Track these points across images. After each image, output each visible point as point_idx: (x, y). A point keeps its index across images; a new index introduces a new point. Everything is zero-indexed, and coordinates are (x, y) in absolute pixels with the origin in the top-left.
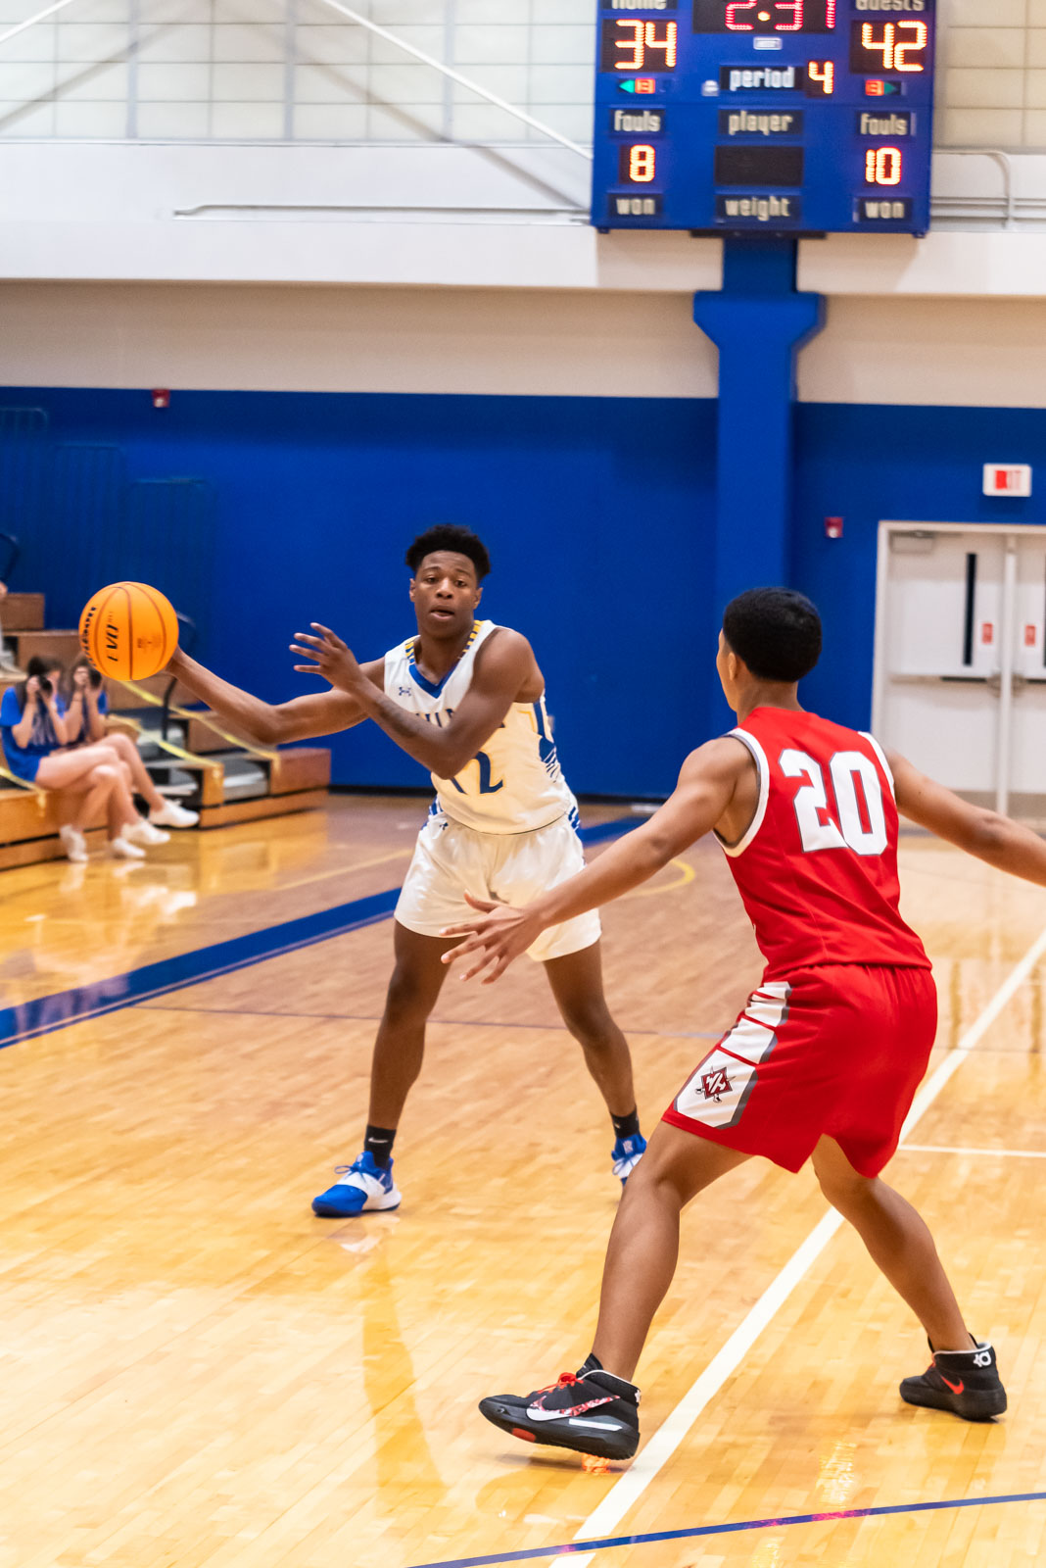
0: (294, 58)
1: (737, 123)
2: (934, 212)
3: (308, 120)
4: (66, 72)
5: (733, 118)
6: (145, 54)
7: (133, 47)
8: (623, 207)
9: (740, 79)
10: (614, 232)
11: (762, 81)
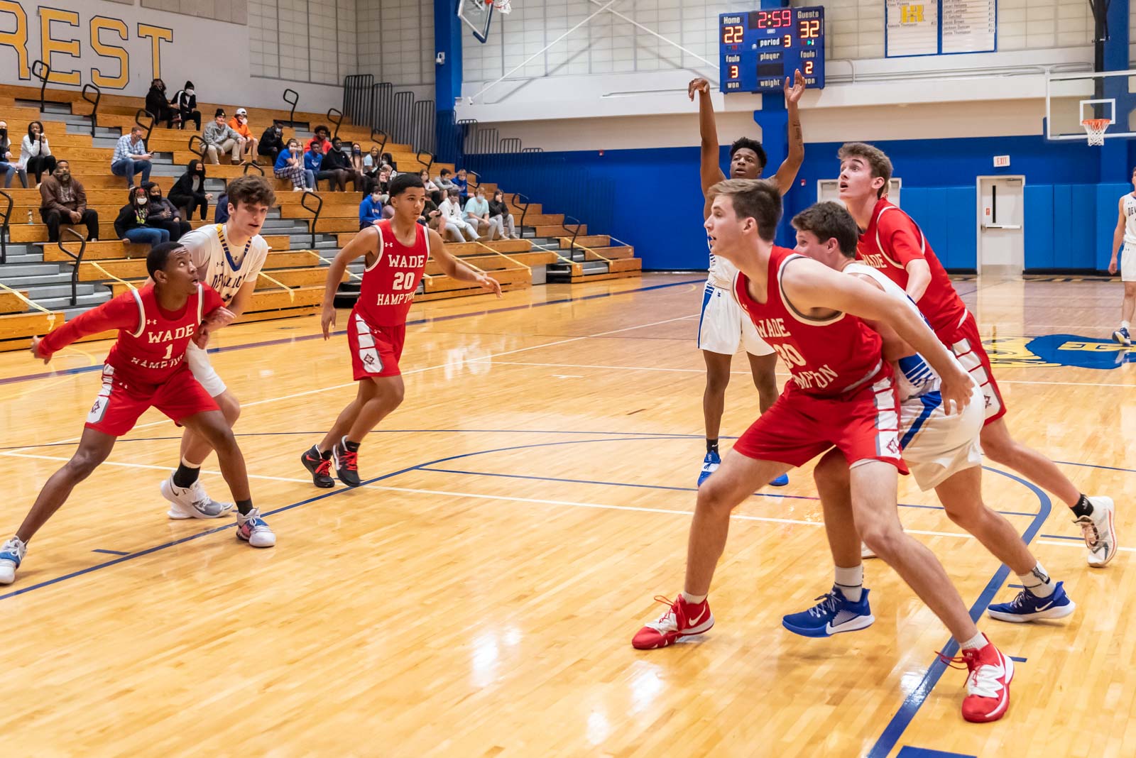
0: (636, 46)
1: (762, 57)
2: (826, 81)
3: (641, 65)
4: (571, 55)
5: (762, 56)
6: (594, 47)
7: (590, 46)
8: (730, 86)
9: (764, 43)
10: (729, 94)
11: (770, 43)
